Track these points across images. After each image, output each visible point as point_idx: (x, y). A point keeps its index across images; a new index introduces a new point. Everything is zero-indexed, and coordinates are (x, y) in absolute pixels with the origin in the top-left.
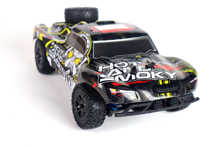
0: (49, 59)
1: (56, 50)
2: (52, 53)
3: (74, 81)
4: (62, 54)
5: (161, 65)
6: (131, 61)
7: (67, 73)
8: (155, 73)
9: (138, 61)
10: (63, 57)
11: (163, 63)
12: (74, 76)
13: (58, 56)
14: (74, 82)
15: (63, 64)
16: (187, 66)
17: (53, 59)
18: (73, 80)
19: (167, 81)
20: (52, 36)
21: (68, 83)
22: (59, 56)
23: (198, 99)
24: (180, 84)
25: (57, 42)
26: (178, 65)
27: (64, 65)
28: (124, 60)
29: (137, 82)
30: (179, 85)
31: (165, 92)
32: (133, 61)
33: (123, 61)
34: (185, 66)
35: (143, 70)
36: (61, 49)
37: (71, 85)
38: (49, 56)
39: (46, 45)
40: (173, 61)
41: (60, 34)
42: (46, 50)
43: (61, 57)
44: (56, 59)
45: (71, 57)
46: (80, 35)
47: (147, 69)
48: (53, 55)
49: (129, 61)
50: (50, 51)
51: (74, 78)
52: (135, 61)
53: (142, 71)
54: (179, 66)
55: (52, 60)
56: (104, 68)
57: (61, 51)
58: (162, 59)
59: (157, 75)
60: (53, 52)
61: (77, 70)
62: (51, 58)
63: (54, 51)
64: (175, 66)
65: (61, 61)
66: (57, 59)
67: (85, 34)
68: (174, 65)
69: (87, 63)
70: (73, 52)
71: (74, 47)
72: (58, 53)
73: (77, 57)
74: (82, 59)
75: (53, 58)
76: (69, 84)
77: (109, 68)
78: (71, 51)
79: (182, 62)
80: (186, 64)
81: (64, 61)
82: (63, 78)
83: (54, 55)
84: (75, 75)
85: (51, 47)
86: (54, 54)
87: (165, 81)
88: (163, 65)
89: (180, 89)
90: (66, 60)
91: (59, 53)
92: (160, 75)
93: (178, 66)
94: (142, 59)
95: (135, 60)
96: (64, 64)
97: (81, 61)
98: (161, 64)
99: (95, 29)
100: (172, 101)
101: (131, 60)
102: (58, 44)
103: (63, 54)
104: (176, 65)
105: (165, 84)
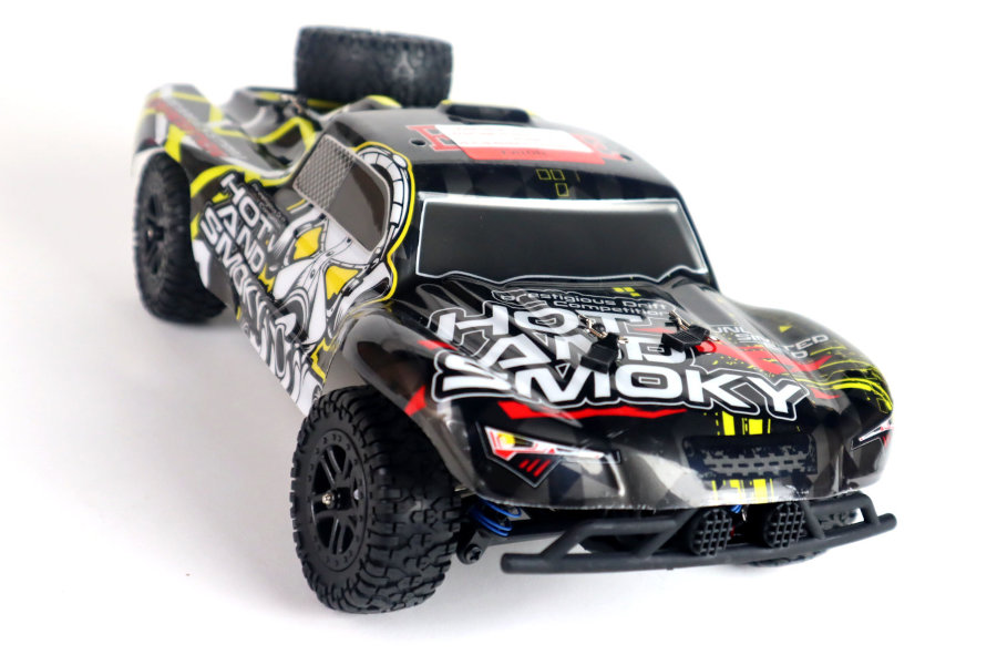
0: (201, 253)
1: (240, 215)
2: (220, 228)
3: (310, 370)
4: (267, 236)
5: (732, 341)
6: (594, 310)
7: (280, 330)
8: (705, 378)
9: (626, 310)
10: (270, 249)
11: (741, 333)
12: (312, 347)
13: (244, 242)
14: (309, 374)
15: (266, 282)
16: (850, 361)
17: (223, 253)
18: (306, 366)
19: (760, 422)
20: (225, 145)
21: (281, 374)
22: (251, 243)
23: (889, 521)
24: (814, 444)
25: (248, 179)
26: (807, 349)
27: (269, 289)
28: (558, 299)
29: (620, 412)
30: (810, 447)
31: (745, 471)
32: (600, 311)
33: (555, 303)
34: (840, 358)
35: (650, 358)
36: (266, 211)
37: (290, 389)
38: (202, 236)
39: (196, 187)
40: (783, 329)
41: (267, 140)
42: (193, 207)
43: (259, 250)
44: (232, 255)
45: (309, 257)
46: (364, 155)
47: (667, 353)
48: (220, 235)
49: (581, 309)
50: (209, 213)
51: (314, 356)
52: (612, 312)
53: (645, 362)
54: (809, 356)
55: (216, 258)
56: (462, 326)
57: (260, 222)
58: (733, 314)
59: (714, 386)
60: (226, 222)
61: (330, 321)
62: (212, 247)
63: (229, 218)
64: (793, 354)
65: (256, 269)
66: (238, 257)
67: (390, 156)
68: (786, 347)
69: (385, 295)
70: (322, 232)
71: (329, 210)
72: (246, 231)
73: (340, 258)
74: (360, 270)
75: (219, 249)
76: (286, 383)
77: (489, 329)
78: (313, 228)
79: (826, 338)
80: (843, 351)
81: (272, 269)
82: (258, 349)
83: (225, 238)
84: (318, 343)
85: (219, 198)
86: (225, 230)
87: (747, 422)
88: (741, 345)
89: (815, 465)
90: (281, 266)
91: (251, 228)
92: (726, 387)
93: (805, 354)
94: (641, 302)
95: (611, 306)
96: (269, 282)
97: (357, 282)
98: (731, 337)
99: (438, 139)
100: (775, 519)
101: (592, 304)
102: (253, 188)
103: (273, 237)
104: (795, 349)
105: (747, 433)
